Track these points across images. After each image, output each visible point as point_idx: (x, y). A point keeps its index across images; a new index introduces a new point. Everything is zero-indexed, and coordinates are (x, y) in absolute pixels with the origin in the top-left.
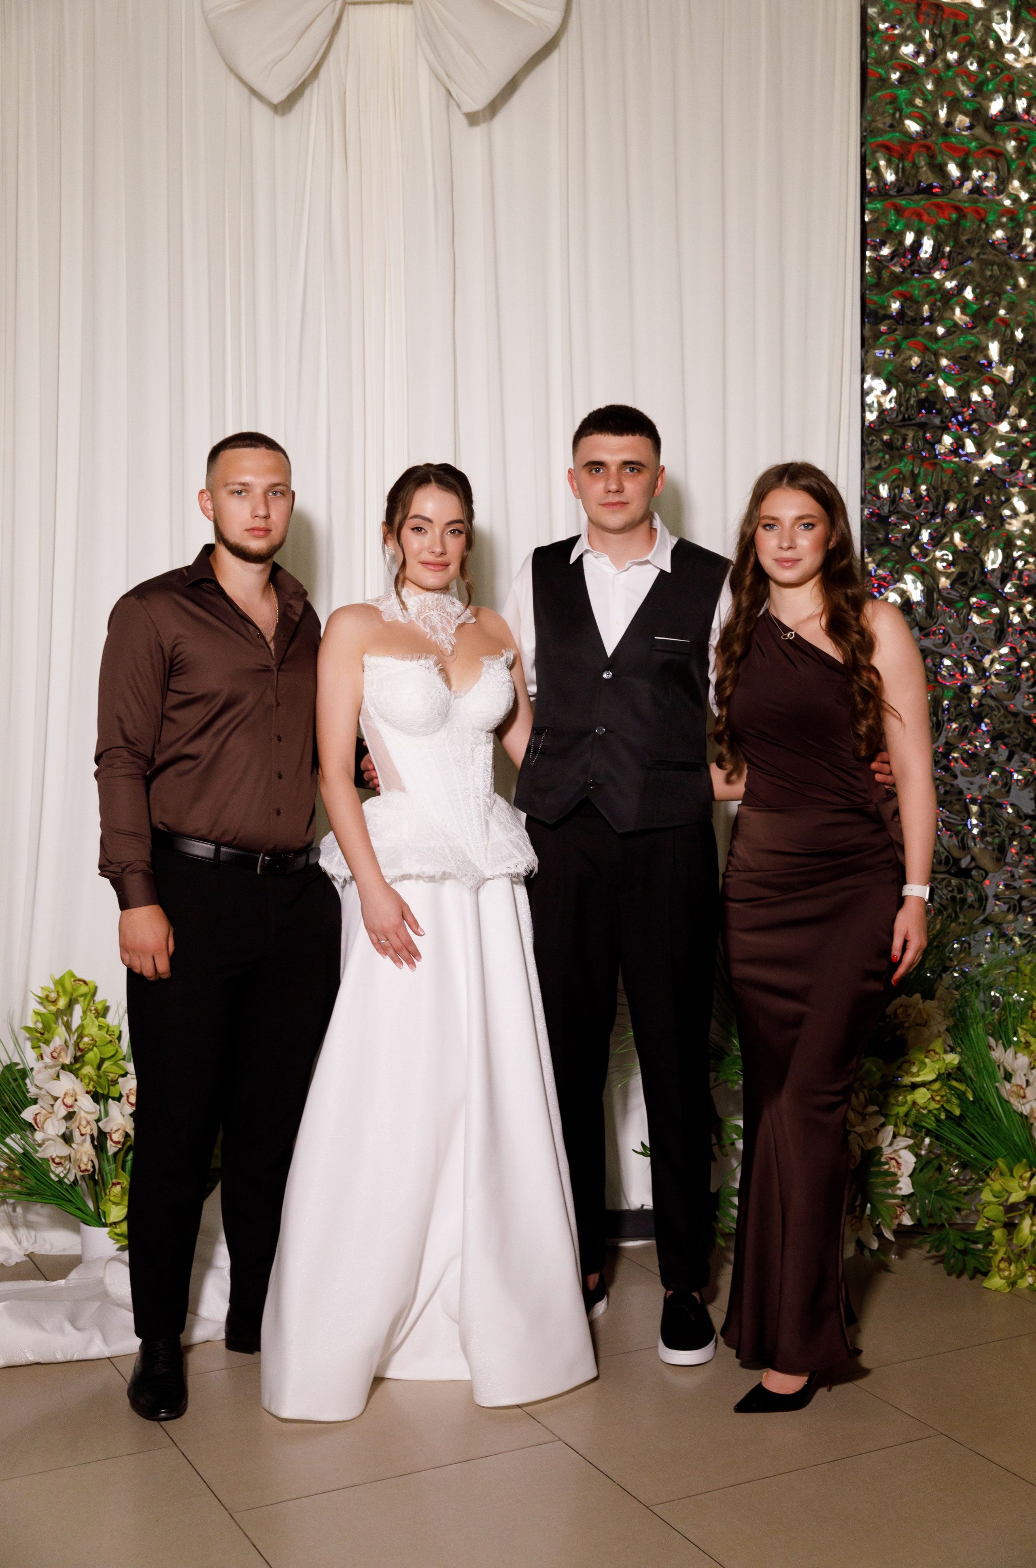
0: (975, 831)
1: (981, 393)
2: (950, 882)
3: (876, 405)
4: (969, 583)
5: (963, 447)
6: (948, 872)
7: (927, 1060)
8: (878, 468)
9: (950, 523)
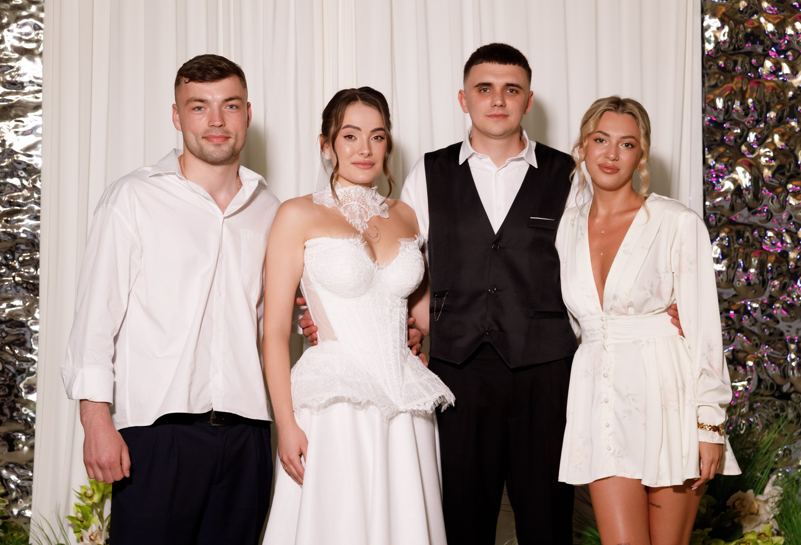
0: (794, 364)
1: (794, 28)
2: (774, 403)
3: (713, 39)
4: (786, 173)
5: (780, 69)
6: (773, 395)
7: (759, 541)
8: (715, 86)
9: (771, 128)
